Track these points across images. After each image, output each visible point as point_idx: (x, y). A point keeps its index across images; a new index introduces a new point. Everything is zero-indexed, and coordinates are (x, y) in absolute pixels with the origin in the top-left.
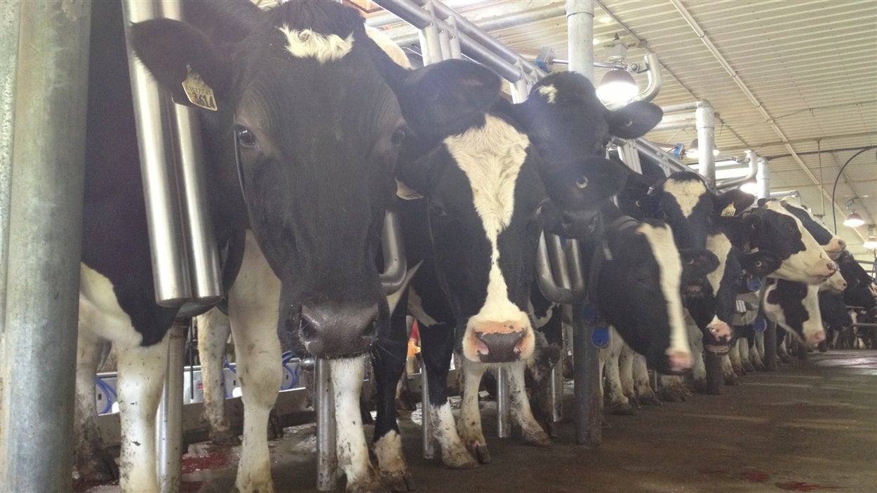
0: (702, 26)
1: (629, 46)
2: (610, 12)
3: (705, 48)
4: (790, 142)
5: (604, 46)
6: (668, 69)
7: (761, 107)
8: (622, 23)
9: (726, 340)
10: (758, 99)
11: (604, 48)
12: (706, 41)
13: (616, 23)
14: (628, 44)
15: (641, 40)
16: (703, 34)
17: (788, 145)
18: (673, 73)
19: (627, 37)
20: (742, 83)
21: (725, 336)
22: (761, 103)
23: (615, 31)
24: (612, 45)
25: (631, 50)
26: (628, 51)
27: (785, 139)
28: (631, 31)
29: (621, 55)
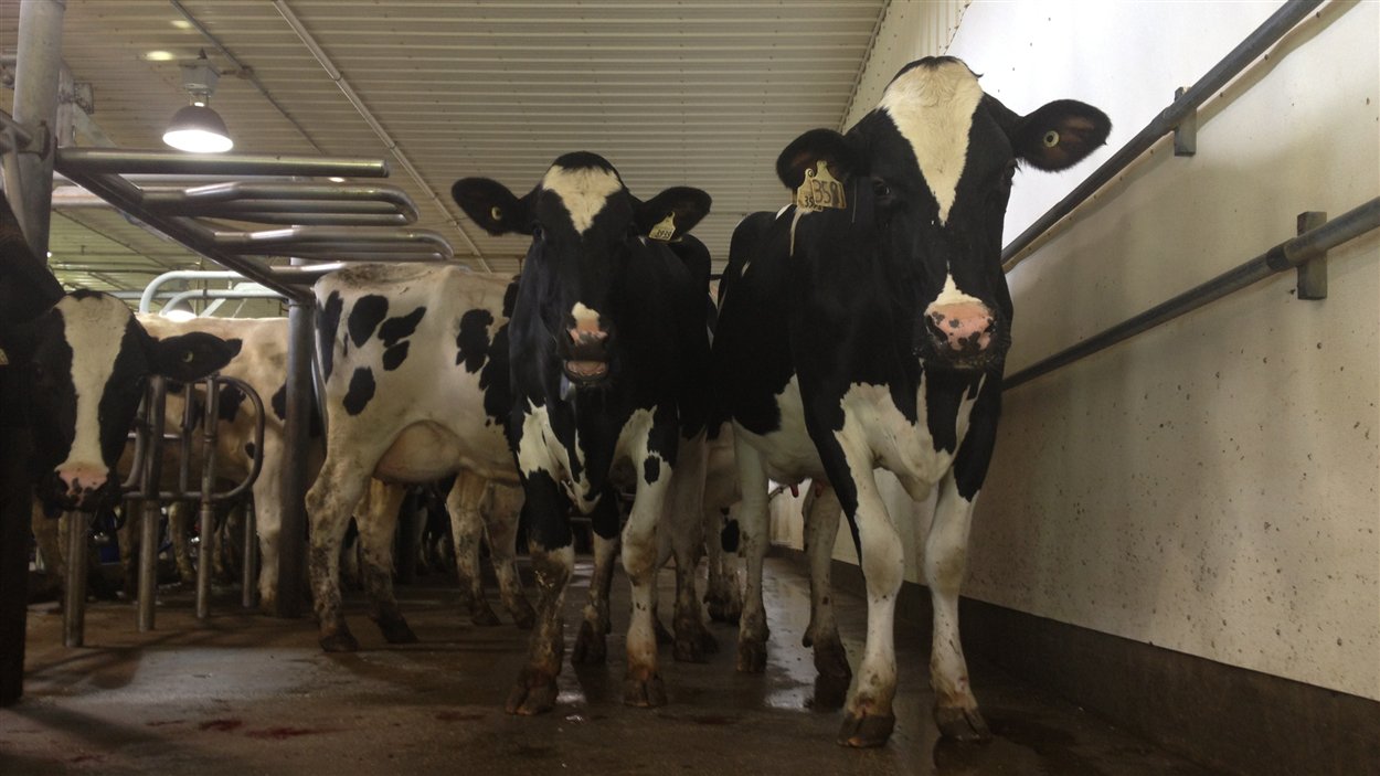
0: (337, 65)
1: (225, 73)
2: (189, 14)
3: (342, 97)
4: (483, 256)
5: (181, 65)
6: (291, 119)
7: (437, 200)
8: (210, 35)
9: (979, 346)
10: (432, 188)
11: (179, 69)
12: (344, 87)
13: (199, 32)
14: (221, 69)
15: (245, 67)
16: (338, 75)
17: (482, 260)
18: (301, 128)
19: (220, 58)
20: (406, 161)
21: (976, 335)
22: (437, 194)
23: (199, 45)
24: (192, 66)
25: (223, 79)
26: (220, 80)
27: (477, 252)
28: (225, 49)
29: (207, 84)
